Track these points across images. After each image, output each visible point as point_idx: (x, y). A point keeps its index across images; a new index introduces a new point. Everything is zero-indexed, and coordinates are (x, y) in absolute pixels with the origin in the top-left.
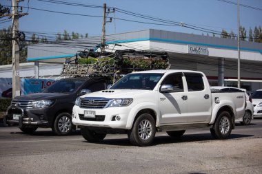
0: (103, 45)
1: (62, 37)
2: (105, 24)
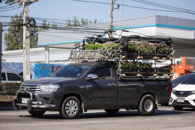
0: (111, 32)
1: (72, 23)
2: (112, 10)
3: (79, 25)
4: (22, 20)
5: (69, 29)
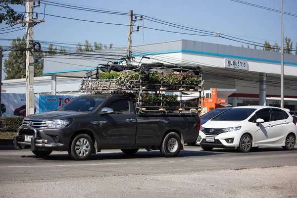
0: (129, 58)
1: (83, 48)
2: (131, 33)
3: (92, 50)
4: (26, 44)
5: (80, 55)
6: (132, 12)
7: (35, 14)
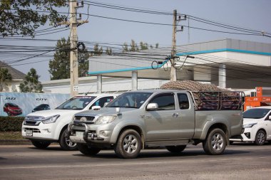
3: (138, 50)
4: (70, 45)
6: (176, 11)
7: (78, 15)
